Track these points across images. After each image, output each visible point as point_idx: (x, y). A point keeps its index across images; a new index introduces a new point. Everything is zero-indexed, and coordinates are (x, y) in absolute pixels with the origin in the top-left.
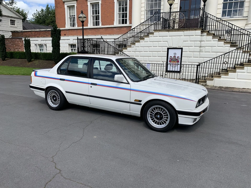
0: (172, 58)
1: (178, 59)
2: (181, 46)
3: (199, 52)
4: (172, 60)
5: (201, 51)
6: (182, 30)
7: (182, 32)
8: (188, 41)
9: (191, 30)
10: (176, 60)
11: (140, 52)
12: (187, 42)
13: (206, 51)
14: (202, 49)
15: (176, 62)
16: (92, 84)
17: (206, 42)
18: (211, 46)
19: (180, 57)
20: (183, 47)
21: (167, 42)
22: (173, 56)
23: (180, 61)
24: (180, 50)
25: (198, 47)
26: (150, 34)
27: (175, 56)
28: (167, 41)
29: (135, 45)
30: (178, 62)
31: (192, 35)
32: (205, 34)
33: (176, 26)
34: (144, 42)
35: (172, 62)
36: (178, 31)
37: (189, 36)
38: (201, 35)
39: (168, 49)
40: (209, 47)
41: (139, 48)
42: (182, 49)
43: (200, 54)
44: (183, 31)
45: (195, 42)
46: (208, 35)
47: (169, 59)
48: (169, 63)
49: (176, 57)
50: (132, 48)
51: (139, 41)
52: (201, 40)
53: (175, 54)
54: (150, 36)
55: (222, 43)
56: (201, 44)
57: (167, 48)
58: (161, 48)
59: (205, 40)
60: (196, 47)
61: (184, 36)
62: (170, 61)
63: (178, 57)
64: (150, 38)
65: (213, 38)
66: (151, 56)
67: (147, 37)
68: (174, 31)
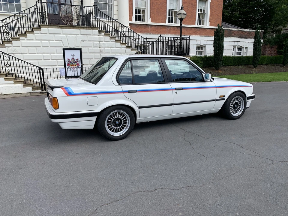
0: (70, 61)
1: (77, 62)
2: (79, 47)
3: (100, 53)
4: (71, 63)
5: (102, 52)
6: (77, 28)
7: (78, 30)
8: (86, 41)
9: (88, 28)
10: (75, 63)
11: (22, 53)
12: (84, 42)
13: (106, 52)
14: (102, 50)
15: (76, 65)
16: (176, 89)
17: (104, 43)
18: (110, 46)
19: (80, 59)
20: (82, 48)
21: (61, 42)
22: (71, 58)
23: (80, 64)
24: (79, 51)
25: (98, 48)
26: (35, 30)
27: (73, 59)
28: (61, 40)
29: (12, 44)
30: (78, 65)
31: (90, 34)
32: (103, 34)
33: (75, 23)
34: (27, 40)
35: (71, 66)
36: (73, 29)
37: (87, 35)
38: (98, 34)
39: (64, 50)
40: (109, 48)
41: (20, 48)
42: (80, 50)
43: (101, 55)
44: (79, 28)
45: (94, 42)
46: (106, 35)
47: (66, 62)
48: (67, 67)
49: (75, 60)
50: (7, 48)
51: (18, 39)
52: (99, 40)
53: (73, 55)
54: (35, 32)
55: (119, 44)
56: (101, 45)
57: (62, 48)
58: (54, 49)
59: (103, 40)
60: (96, 48)
61: (81, 35)
62: (68, 65)
63: (77, 59)
64: (36, 35)
65: (111, 38)
66: (42, 60)
67: (30, 33)
68: (68, 28)
